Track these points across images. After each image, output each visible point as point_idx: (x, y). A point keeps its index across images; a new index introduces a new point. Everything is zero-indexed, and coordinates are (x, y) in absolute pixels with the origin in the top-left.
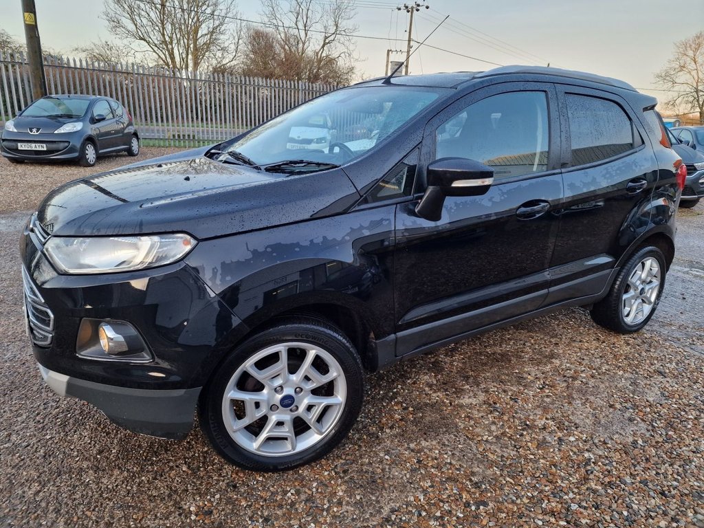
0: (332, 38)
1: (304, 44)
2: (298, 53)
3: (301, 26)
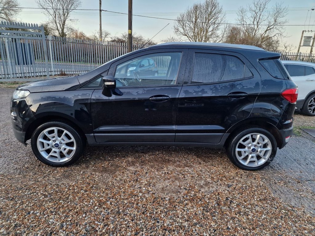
0: (272, 27)
1: (256, 31)
2: (252, 35)
3: (255, 23)
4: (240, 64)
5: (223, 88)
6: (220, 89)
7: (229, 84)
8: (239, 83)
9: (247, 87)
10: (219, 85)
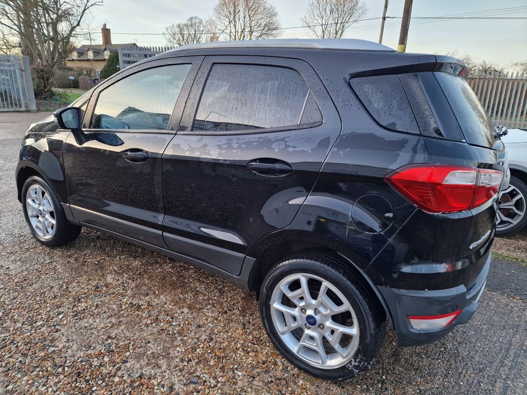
4: (298, 89)
5: (244, 146)
6: (235, 149)
7: (259, 138)
8: (281, 138)
9: (294, 147)
10: (239, 139)
